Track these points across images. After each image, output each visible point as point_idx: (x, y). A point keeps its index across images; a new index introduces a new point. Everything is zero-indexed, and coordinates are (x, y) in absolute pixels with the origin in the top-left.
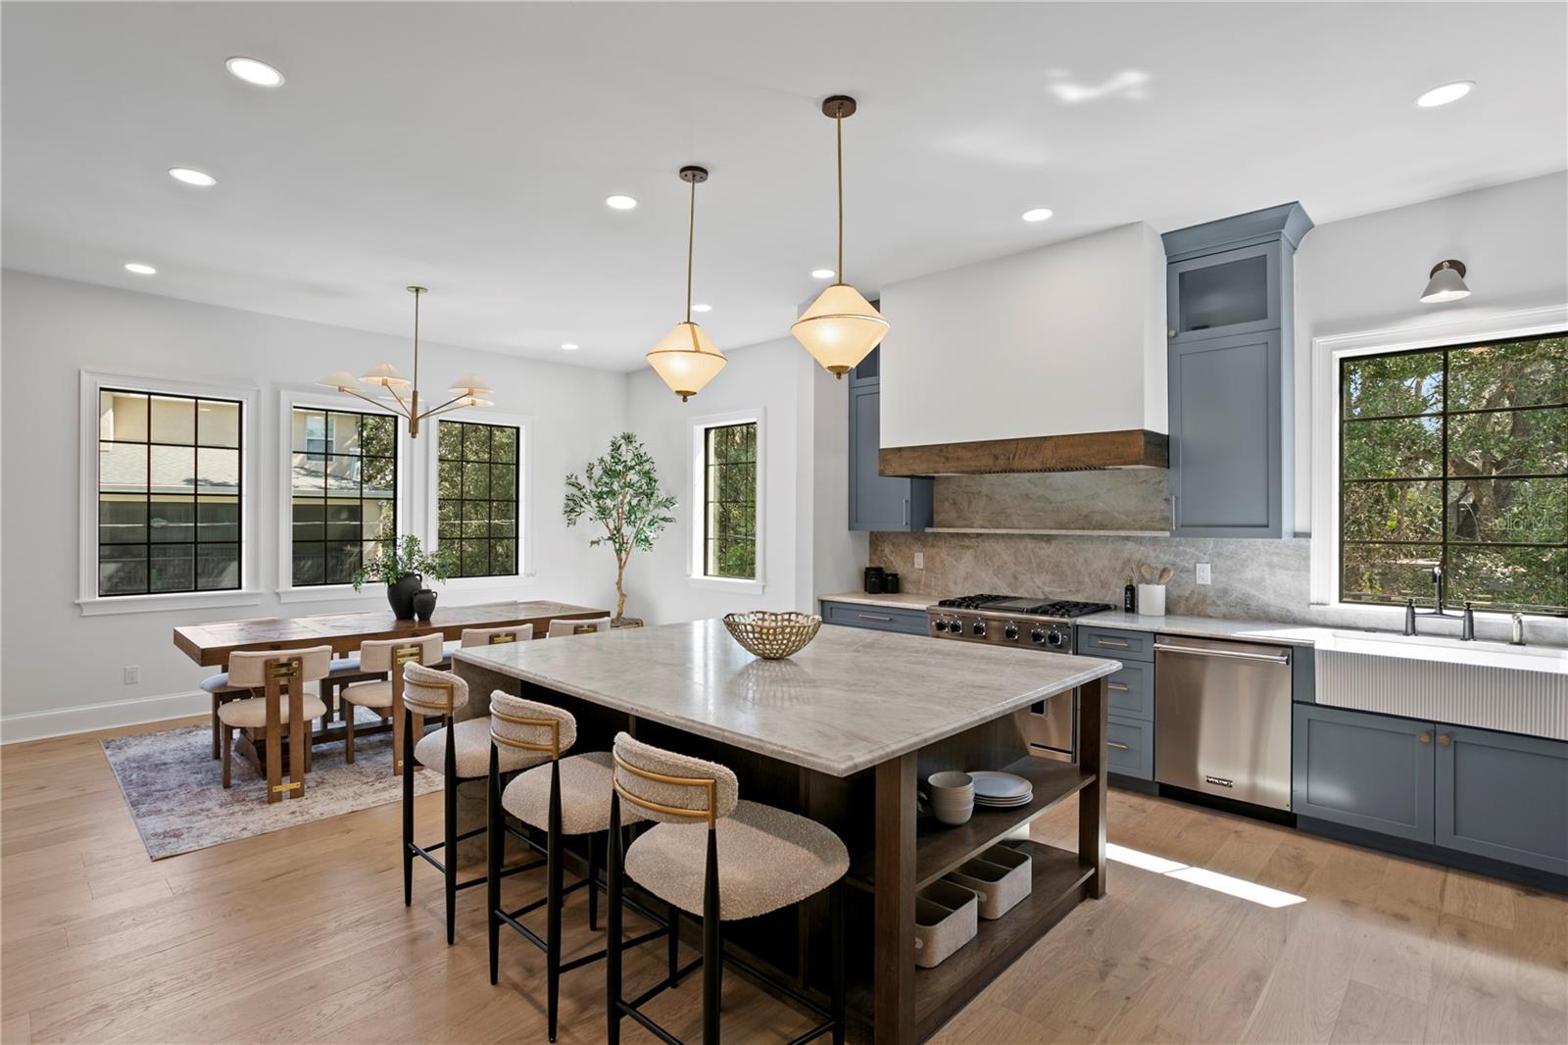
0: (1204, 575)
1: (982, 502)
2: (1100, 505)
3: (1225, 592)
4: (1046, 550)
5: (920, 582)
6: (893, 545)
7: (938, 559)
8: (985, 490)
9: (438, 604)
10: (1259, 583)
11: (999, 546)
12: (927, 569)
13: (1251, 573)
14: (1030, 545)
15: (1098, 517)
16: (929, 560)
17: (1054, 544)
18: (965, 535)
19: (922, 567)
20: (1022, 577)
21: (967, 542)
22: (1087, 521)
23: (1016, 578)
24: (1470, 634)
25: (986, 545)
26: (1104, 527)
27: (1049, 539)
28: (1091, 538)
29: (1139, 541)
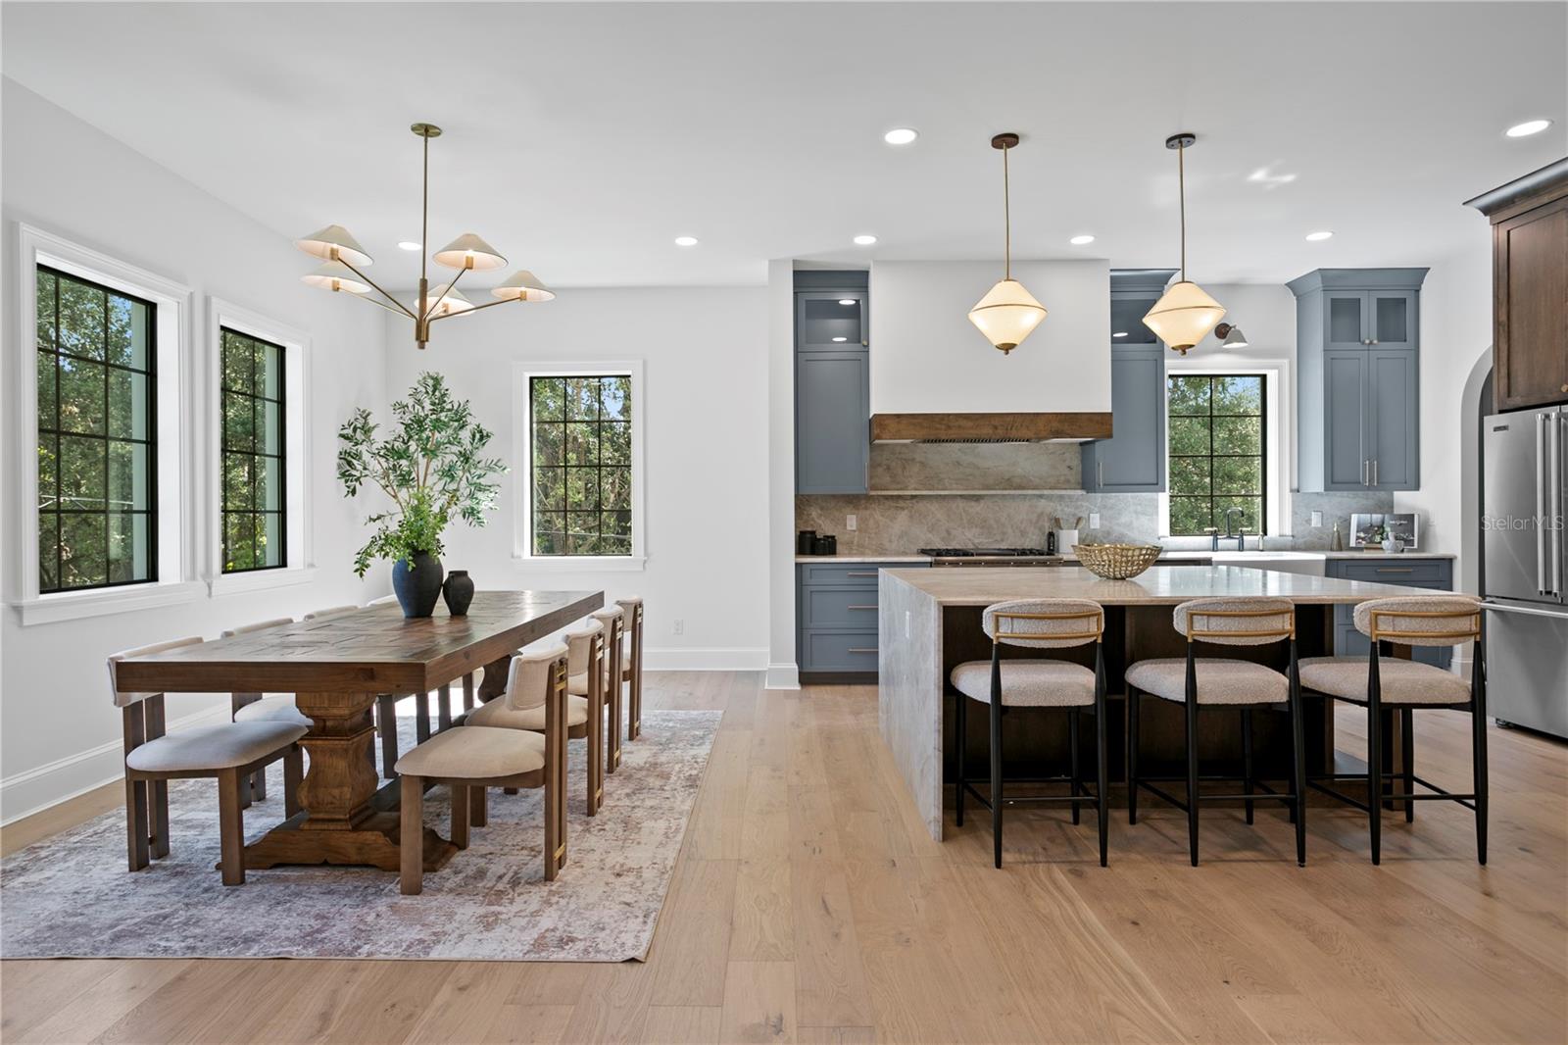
0: (1095, 522)
1: (916, 468)
2: (1020, 471)
3: (1109, 533)
4: (976, 508)
5: (852, 543)
6: (822, 509)
7: (871, 522)
8: (918, 457)
10: (1129, 525)
11: (934, 507)
12: (860, 530)
13: (1124, 519)
14: (961, 504)
15: (1017, 480)
16: (862, 521)
17: (982, 502)
18: (899, 497)
19: (854, 528)
20: (954, 532)
21: (901, 504)
22: (1009, 483)
23: (948, 533)
24: (1241, 548)
25: (921, 506)
26: (1024, 488)
27: (977, 498)
28: (1013, 497)
29: (1049, 498)
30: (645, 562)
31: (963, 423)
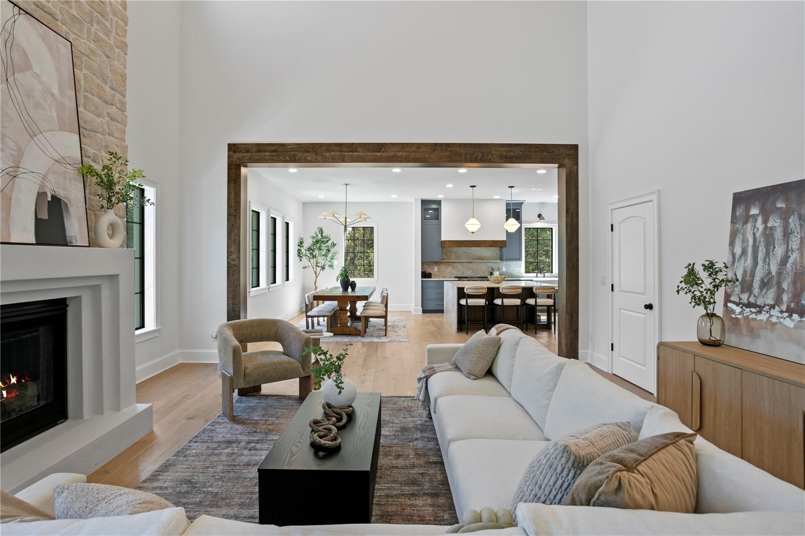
0: (504, 269)
1: (454, 254)
2: (483, 255)
3: (508, 272)
4: (471, 265)
5: (436, 275)
6: (428, 265)
7: (441, 269)
8: (455, 251)
9: (357, 286)
10: (513, 270)
11: (459, 265)
12: (438, 271)
13: (512, 269)
14: (466, 264)
15: (482, 257)
16: (438, 268)
17: (473, 264)
18: (449, 262)
20: (464, 272)
21: (450, 264)
22: (480, 258)
23: (463, 272)
24: (544, 277)
25: (455, 264)
26: (483, 260)
27: (471, 262)
28: (481, 262)
29: (491, 262)
30: (377, 280)
31: (467, 243)
